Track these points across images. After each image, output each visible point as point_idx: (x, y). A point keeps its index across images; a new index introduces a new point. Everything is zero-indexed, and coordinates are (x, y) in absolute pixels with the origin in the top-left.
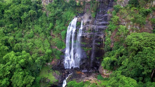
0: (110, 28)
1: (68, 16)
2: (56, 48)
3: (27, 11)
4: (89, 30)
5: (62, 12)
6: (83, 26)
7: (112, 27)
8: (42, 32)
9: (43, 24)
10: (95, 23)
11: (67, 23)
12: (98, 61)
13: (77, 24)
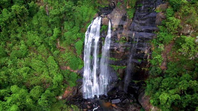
0: (162, 39)
1: (85, 14)
2: (68, 68)
3: (9, 7)
4: (123, 39)
5: (74, 8)
6: (111, 33)
7: (166, 38)
8: (42, 43)
9: (41, 28)
10: (134, 27)
11: (83, 27)
12: (137, 86)
13: (101, 29)
